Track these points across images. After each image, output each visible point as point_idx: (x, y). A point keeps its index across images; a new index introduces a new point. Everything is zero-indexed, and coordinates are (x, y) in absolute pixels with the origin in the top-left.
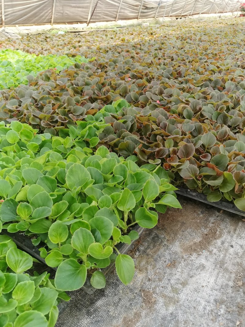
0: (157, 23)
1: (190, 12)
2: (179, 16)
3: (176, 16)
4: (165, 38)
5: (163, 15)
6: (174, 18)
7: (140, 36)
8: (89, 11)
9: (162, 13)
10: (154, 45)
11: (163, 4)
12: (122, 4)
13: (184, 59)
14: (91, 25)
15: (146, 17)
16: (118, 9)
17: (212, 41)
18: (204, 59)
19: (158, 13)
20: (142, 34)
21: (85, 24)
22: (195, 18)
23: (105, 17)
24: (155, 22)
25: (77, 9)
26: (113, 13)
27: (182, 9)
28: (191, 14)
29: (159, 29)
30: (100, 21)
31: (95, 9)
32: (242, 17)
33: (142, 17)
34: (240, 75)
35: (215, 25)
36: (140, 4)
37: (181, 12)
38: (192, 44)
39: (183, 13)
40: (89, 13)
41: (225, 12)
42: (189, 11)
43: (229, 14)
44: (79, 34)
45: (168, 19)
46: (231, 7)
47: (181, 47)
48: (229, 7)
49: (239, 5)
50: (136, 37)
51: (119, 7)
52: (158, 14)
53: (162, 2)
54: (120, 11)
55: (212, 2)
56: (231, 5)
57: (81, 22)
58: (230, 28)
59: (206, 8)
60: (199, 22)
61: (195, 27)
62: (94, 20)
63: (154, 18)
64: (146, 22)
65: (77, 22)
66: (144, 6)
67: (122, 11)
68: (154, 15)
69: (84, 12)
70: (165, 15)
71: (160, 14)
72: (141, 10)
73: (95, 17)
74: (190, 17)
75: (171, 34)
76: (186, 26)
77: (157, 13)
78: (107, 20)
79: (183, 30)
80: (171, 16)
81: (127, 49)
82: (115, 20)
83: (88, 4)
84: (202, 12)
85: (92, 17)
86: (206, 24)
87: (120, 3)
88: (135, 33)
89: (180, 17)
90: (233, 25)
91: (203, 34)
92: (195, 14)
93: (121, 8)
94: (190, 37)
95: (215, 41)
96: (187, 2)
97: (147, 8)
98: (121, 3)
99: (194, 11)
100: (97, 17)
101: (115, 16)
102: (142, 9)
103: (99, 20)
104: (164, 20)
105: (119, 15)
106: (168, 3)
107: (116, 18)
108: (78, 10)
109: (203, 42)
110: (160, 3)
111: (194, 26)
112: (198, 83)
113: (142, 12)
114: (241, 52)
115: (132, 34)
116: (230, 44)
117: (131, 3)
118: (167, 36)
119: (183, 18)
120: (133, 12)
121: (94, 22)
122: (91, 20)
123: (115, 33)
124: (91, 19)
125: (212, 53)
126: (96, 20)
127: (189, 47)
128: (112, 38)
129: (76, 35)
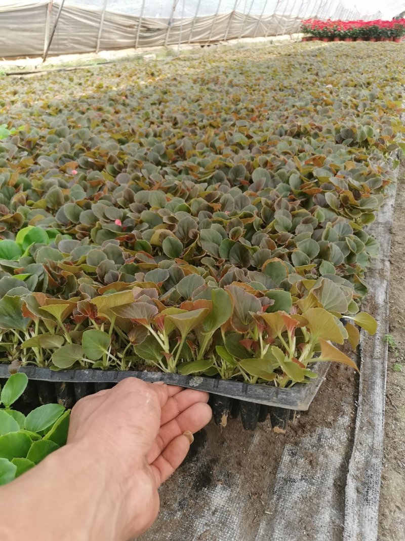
0: (169, 54)
1: (223, 35)
2: (206, 42)
3: (200, 42)
4: (175, 82)
5: (178, 41)
6: (198, 46)
7: (132, 79)
8: (44, 37)
9: (177, 37)
10: (151, 95)
11: (177, 24)
12: (104, 24)
13: (195, 122)
14: (51, 60)
15: (149, 44)
16: (98, 32)
17: (250, 85)
18: (230, 120)
19: (169, 38)
20: (136, 75)
21: (40, 59)
22: (231, 45)
23: (76, 46)
24: (165, 52)
25: (20, 33)
26: (90, 40)
27: (209, 32)
28: (225, 38)
29: (167, 66)
30: (67, 54)
31: (55, 34)
32: (304, 43)
33: (143, 44)
34: (285, 151)
35: (261, 56)
36: (136, 23)
37: (207, 36)
38: (217, 92)
39: (212, 37)
40: (44, 41)
41: (279, 35)
42: (221, 33)
43: (285, 38)
44: (21, 79)
45: (186, 48)
46: (288, 26)
47: (197, 98)
48: (283, 26)
49: (299, 24)
50: (124, 82)
51: (99, 29)
52: (170, 40)
53: (174, 20)
54: (101, 36)
55: (255, 19)
56: (286, 24)
57: (32, 56)
58: (284, 62)
59: (248, 29)
60: (237, 52)
61: (228, 60)
62: (56, 52)
63: (163, 45)
64: (151, 54)
65: (24, 56)
66: (144, 27)
67: (106, 35)
68: (163, 41)
69: (35, 38)
70: (182, 40)
71: (173, 39)
72: (139, 33)
73: (56, 47)
74: (224, 43)
75: (185, 74)
76: (214, 59)
77: (167, 38)
78: (79, 51)
79: (209, 66)
80: (192, 43)
81: (99, 106)
82: (94, 52)
83: (41, 25)
84: (242, 35)
85: (51, 47)
86: (248, 54)
87: (100, 23)
88: (124, 74)
89: (207, 44)
90: (289, 55)
91: (238, 73)
92: (232, 38)
93: (104, 31)
94: (216, 79)
95: (255, 85)
96: (217, 20)
97: (149, 30)
98: (102, 21)
99: (229, 33)
100: (61, 47)
101: (93, 44)
102: (141, 31)
103: (65, 52)
104: (180, 49)
105: (101, 42)
106: (184, 21)
107: (95, 47)
108: (24, 36)
109: (235, 88)
110: (171, 21)
111: (227, 58)
112: (207, 173)
113: (141, 37)
114: (294, 104)
115: (119, 76)
116: (280, 89)
117: (120, 23)
118: (178, 79)
119: (212, 45)
120: (125, 37)
121: (57, 55)
122: (50, 52)
123: (89, 74)
124: (48, 49)
125: (246, 108)
126: (60, 52)
127: (209, 97)
128: (80, 84)
129: (16, 80)
